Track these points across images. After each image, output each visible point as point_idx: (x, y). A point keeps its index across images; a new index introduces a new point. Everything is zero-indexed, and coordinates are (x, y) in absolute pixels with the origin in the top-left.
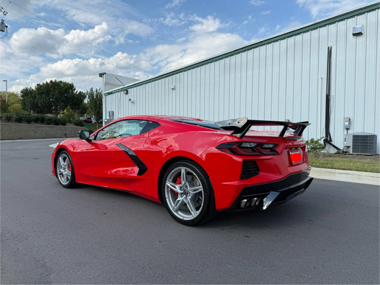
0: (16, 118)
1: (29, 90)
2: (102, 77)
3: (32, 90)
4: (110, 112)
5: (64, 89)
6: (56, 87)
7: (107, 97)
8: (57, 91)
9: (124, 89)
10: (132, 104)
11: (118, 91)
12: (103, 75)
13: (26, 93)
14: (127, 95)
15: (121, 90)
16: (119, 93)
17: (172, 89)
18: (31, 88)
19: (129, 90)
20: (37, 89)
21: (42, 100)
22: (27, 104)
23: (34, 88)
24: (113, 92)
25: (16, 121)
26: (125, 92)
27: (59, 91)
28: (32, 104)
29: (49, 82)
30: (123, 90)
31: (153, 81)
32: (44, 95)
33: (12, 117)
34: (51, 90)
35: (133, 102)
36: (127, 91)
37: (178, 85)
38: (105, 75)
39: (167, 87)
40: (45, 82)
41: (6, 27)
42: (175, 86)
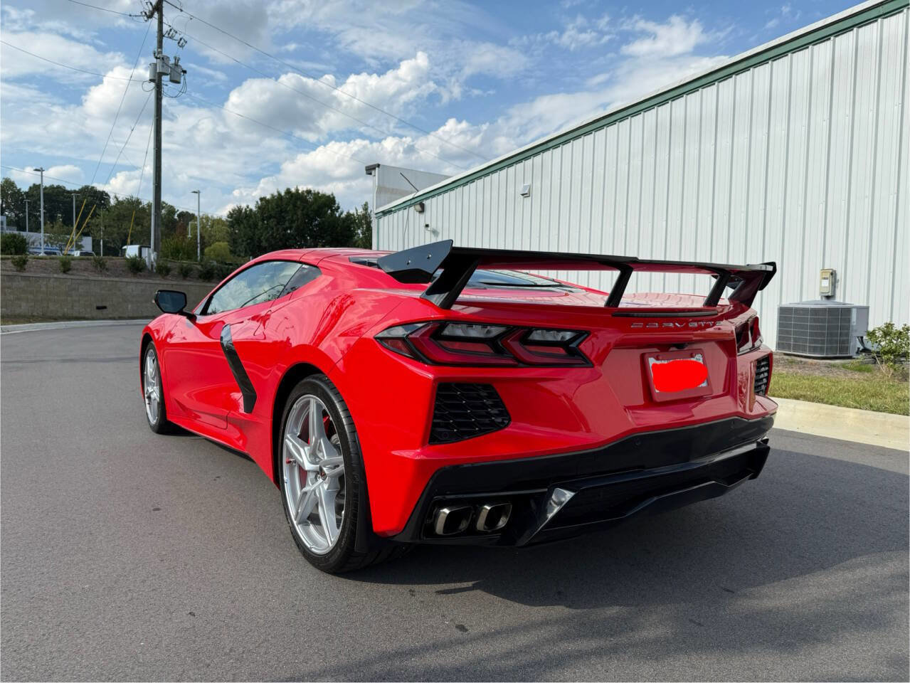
0: (201, 271)
1: (243, 211)
2: (371, 174)
3: (251, 210)
5: (315, 207)
6: (299, 203)
7: (381, 220)
8: (299, 213)
9: (416, 200)
10: (433, 235)
11: (405, 206)
12: (374, 169)
13: (239, 217)
14: (422, 216)
15: (409, 203)
16: (406, 211)
17: (523, 195)
18: (248, 207)
19: (427, 203)
20: (259, 208)
21: (268, 233)
22: (240, 240)
23: (253, 207)
24: (393, 209)
25: (200, 277)
26: (418, 207)
27: (304, 212)
28: (249, 241)
29: (283, 194)
30: (414, 204)
31: (480, 178)
32: (273, 222)
33: (191, 270)
34: (288, 209)
35: (435, 232)
36: (422, 206)
37: (537, 184)
38: (377, 169)
39: (511, 190)
40: (276, 194)
41: (185, 72)
42: (530, 188)
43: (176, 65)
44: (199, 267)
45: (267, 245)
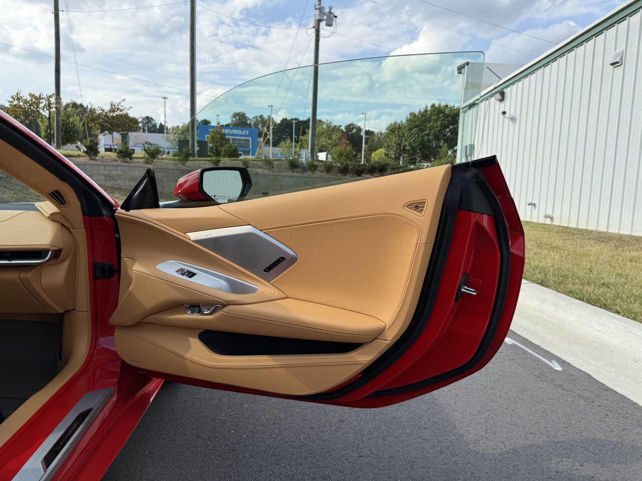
0: (339, 167)
1: (398, 125)
2: (461, 72)
3: (403, 123)
4: (466, 146)
7: (466, 114)
9: (498, 89)
10: (511, 122)
11: (491, 95)
12: (464, 67)
14: (502, 104)
16: (487, 102)
17: (612, 64)
18: (401, 121)
19: (507, 91)
23: (404, 121)
24: (477, 101)
25: (339, 172)
26: (498, 96)
30: (496, 93)
31: (562, 55)
33: (332, 166)
35: (513, 119)
36: (502, 94)
37: (632, 49)
38: (466, 67)
39: (598, 62)
41: (336, 17)
42: (623, 55)
43: (330, 12)
44: (339, 165)
45: (409, 148)
